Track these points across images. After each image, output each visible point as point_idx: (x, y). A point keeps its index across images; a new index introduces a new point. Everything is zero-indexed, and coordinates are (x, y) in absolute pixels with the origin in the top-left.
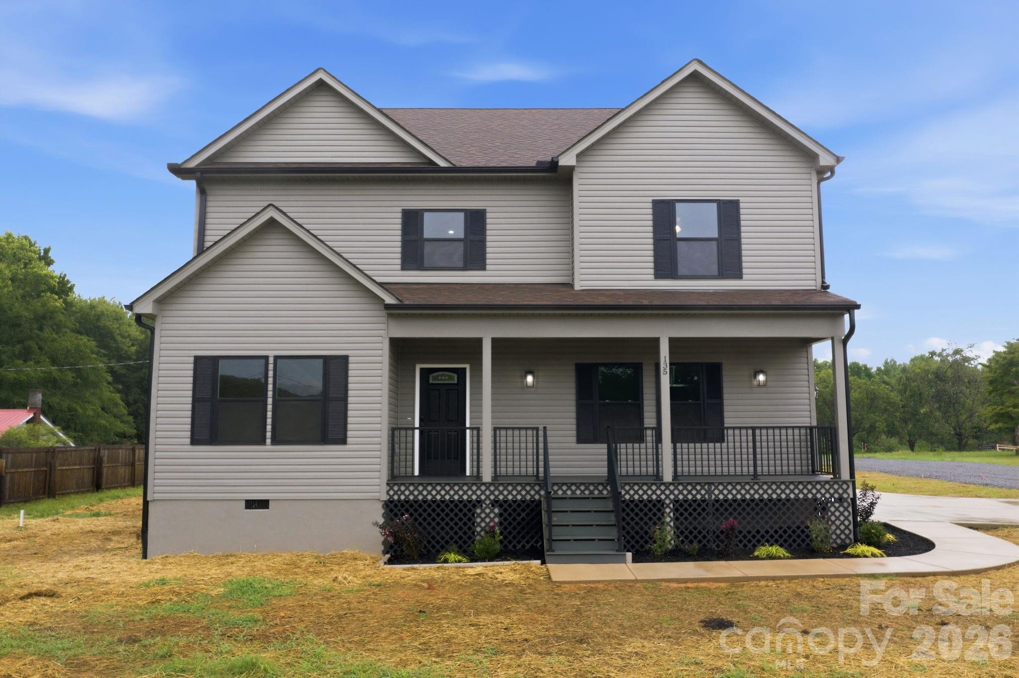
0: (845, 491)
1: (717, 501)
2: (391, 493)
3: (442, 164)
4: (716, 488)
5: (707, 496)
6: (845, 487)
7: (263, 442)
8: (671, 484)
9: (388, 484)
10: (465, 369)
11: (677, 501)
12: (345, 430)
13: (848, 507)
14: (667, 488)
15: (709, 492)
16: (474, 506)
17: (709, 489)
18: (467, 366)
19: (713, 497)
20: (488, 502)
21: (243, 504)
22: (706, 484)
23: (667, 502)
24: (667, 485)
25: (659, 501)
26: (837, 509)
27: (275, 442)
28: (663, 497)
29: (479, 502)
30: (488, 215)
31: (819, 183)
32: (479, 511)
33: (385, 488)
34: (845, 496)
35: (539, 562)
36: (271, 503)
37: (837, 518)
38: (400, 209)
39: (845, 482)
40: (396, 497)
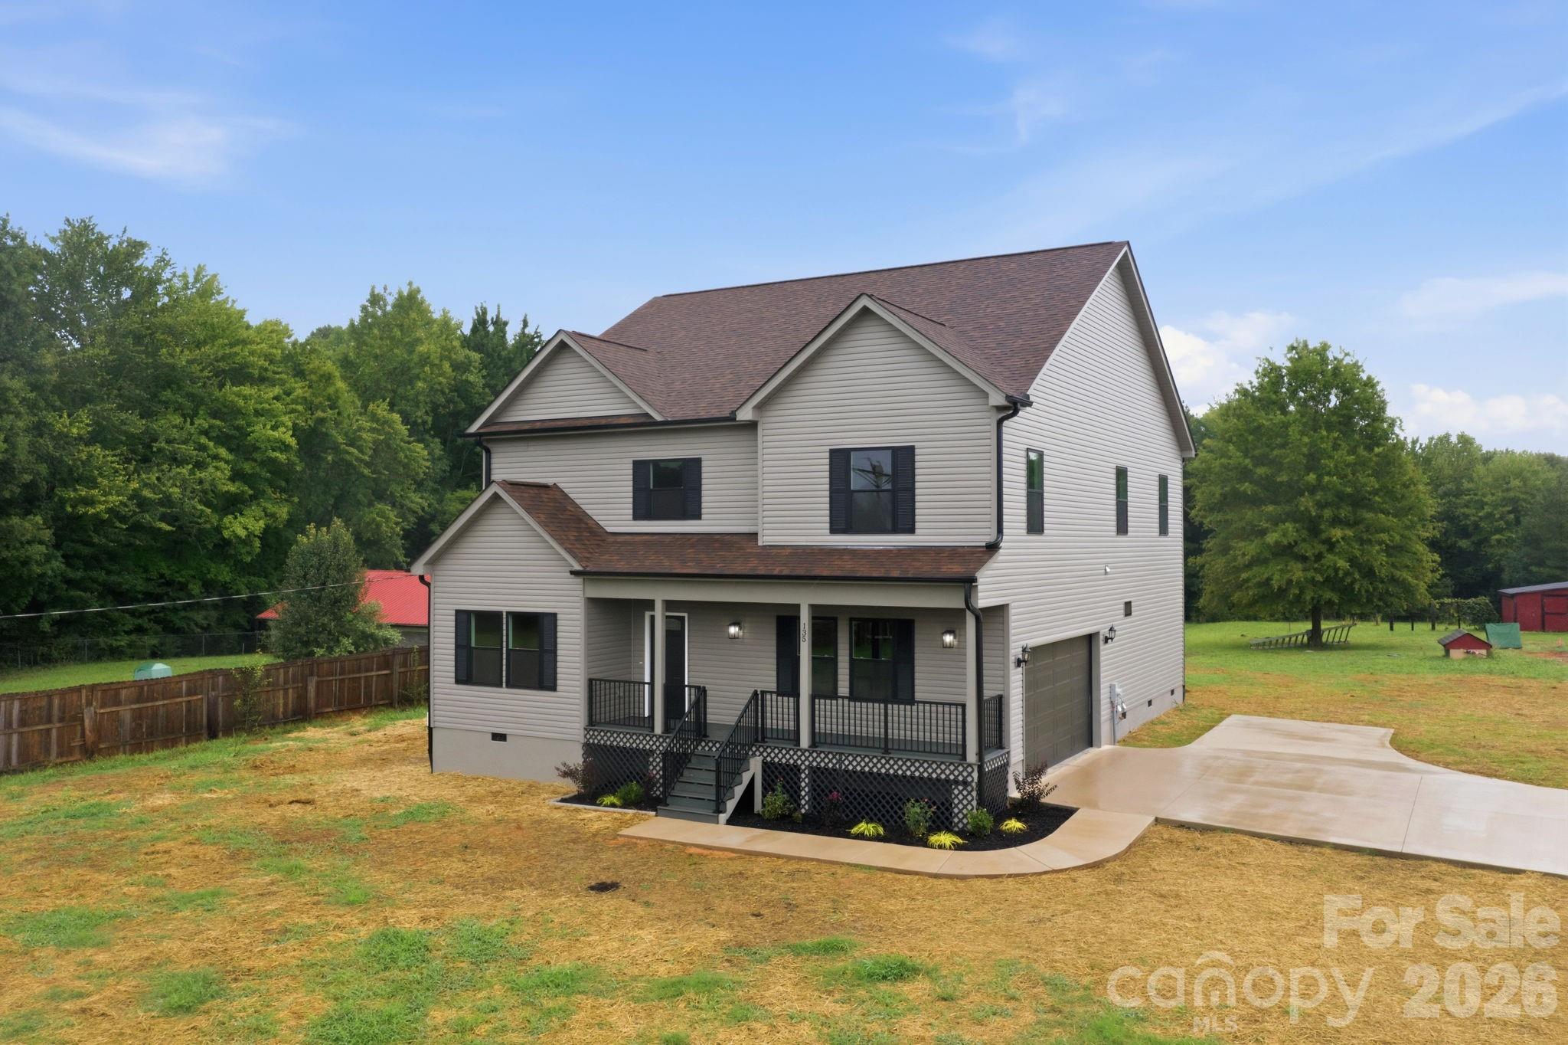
0: (970, 774)
1: (847, 771)
2: (588, 736)
3: (658, 418)
4: (847, 758)
5: (837, 766)
6: (969, 769)
7: (500, 685)
8: (806, 750)
9: (585, 729)
10: (684, 617)
11: (812, 768)
12: (555, 679)
13: (972, 790)
14: (803, 754)
15: (840, 761)
16: (648, 755)
17: (841, 759)
18: (686, 615)
19: (843, 767)
20: (658, 752)
21: (490, 736)
22: (837, 753)
23: (803, 767)
24: (803, 751)
25: (795, 766)
26: (961, 792)
27: (508, 686)
28: (799, 762)
29: (652, 752)
30: (704, 464)
31: (1000, 423)
32: (651, 759)
33: (582, 732)
34: (969, 779)
35: (654, 813)
36: (508, 738)
37: (960, 802)
38: (631, 460)
39: (970, 765)
40: (591, 741)
